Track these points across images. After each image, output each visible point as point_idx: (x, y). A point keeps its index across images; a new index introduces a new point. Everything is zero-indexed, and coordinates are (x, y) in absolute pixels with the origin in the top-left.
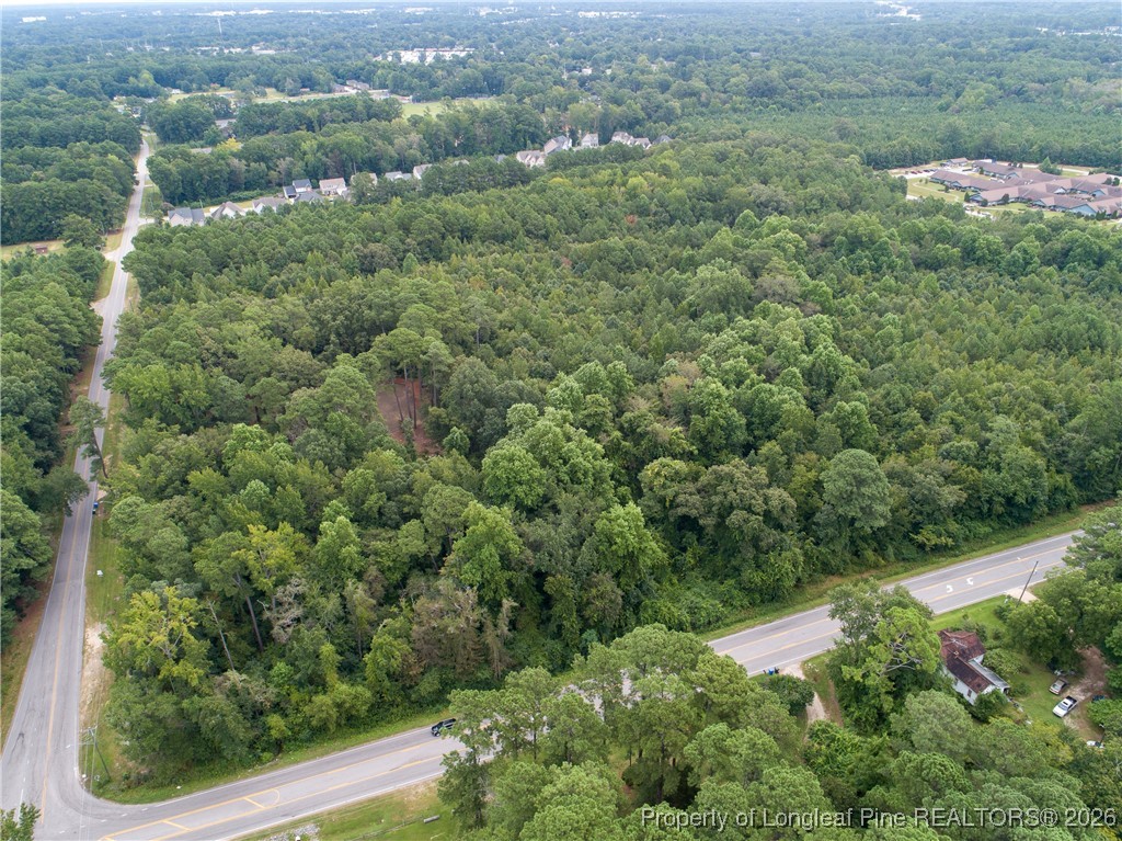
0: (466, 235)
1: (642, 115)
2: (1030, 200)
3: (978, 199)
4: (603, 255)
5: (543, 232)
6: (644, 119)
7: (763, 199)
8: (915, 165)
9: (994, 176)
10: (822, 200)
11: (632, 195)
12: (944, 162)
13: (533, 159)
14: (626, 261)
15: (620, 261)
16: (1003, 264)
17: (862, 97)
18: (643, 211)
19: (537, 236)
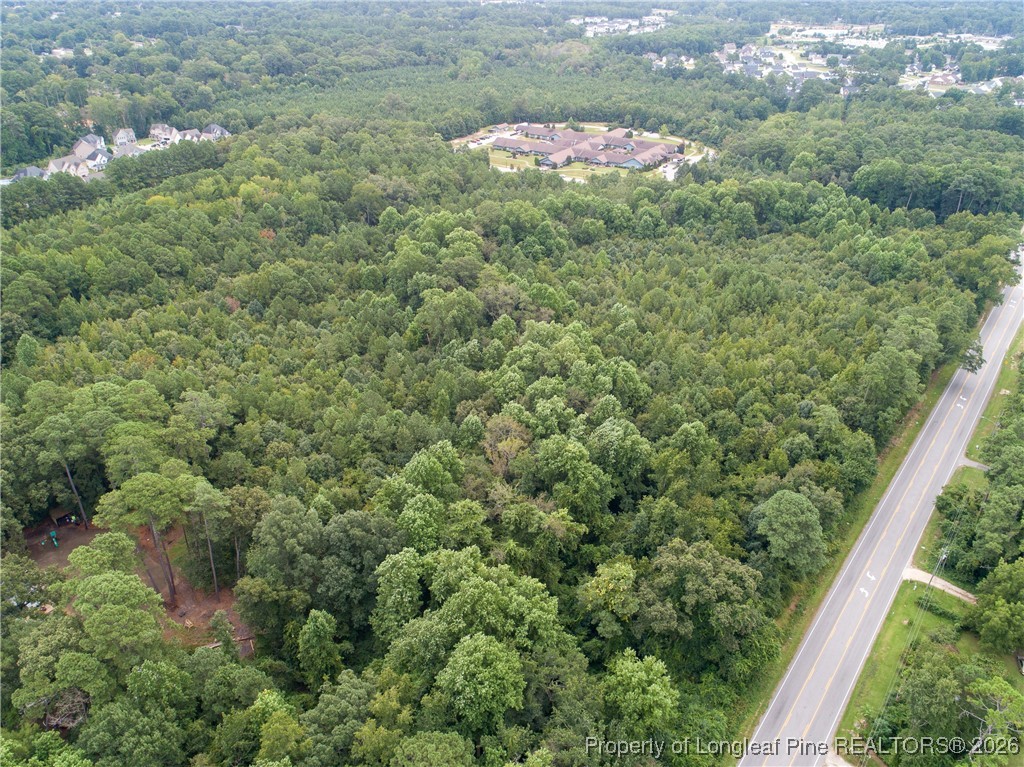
0: (79, 289)
1: (174, 103)
2: (587, 159)
3: (548, 162)
4: (276, 288)
5: (178, 268)
6: (178, 108)
7: (390, 191)
8: (470, 134)
9: (538, 138)
10: (439, 184)
11: (251, 205)
12: (490, 128)
13: (73, 167)
14: (305, 290)
15: (300, 291)
16: (638, 229)
17: (376, 69)
18: (272, 223)
19: (171, 275)
